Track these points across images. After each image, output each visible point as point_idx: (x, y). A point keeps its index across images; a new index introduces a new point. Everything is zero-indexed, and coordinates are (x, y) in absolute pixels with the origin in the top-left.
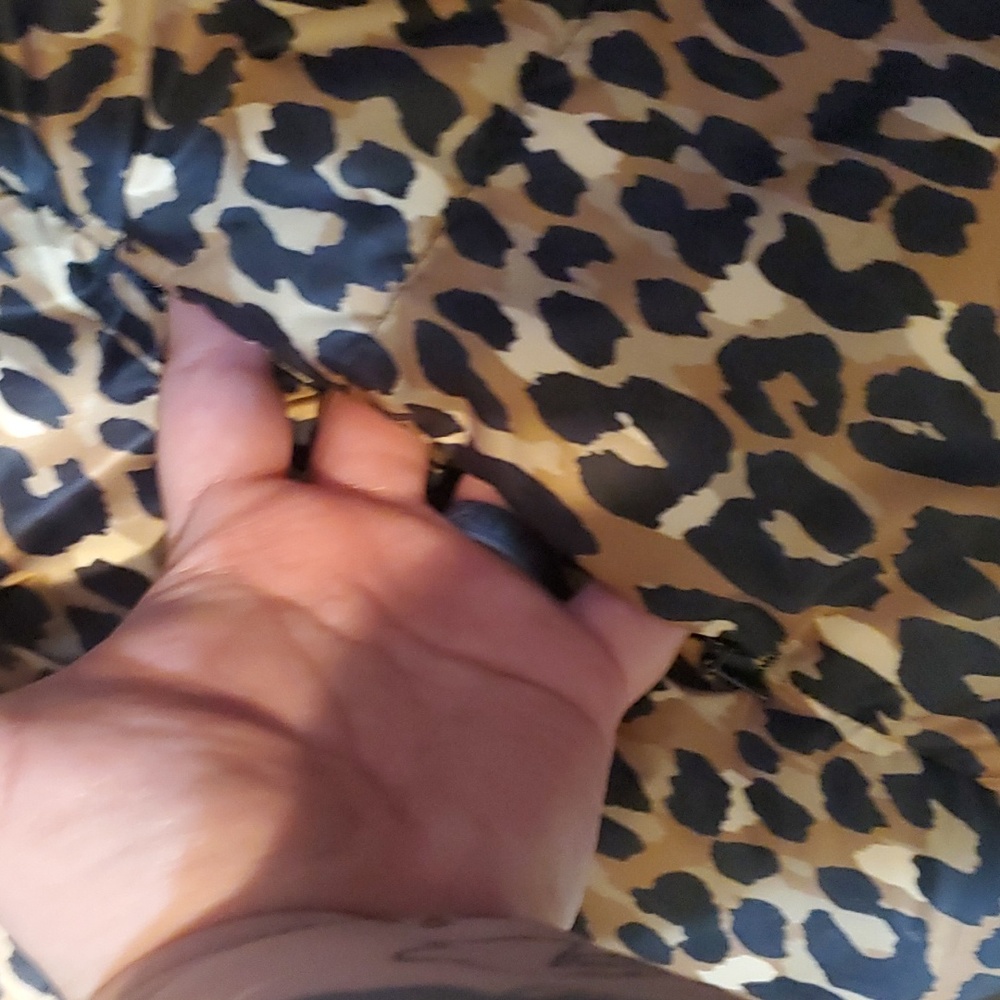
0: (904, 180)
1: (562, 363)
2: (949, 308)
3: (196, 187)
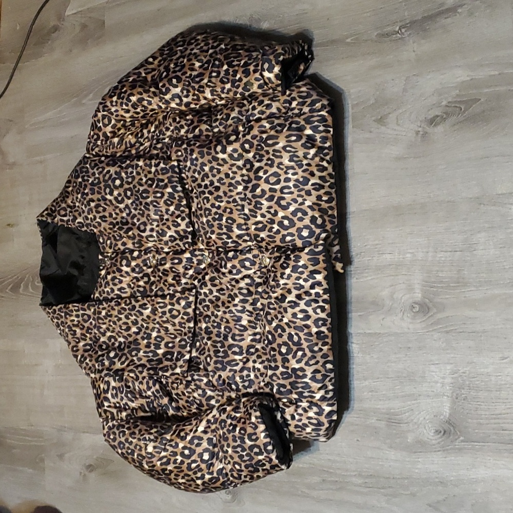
2: (280, 366)
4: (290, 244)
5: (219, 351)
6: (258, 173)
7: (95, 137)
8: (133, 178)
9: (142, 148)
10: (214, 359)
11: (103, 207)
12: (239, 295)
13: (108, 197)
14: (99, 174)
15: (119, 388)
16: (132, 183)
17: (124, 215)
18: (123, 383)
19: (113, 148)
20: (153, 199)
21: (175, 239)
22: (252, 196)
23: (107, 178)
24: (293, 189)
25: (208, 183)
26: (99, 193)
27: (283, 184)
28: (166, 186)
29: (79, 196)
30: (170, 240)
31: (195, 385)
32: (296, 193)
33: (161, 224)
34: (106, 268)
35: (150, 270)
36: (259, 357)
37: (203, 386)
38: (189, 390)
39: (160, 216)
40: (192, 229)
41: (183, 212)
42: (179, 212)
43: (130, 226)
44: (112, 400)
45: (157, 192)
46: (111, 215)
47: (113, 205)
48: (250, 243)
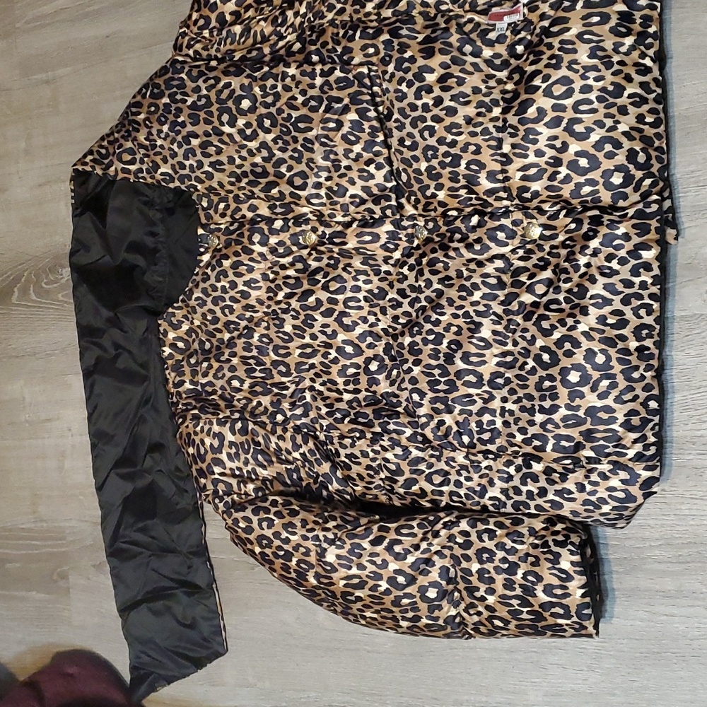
0: (548, 393)
1: (523, 437)
2: (563, 406)
3: (471, 437)
4: (589, 199)
5: (439, 382)
6: (532, 80)
7: (202, 22)
8: (277, 96)
9: (281, 44)
10: (430, 395)
11: (215, 146)
12: (481, 286)
13: (227, 129)
14: (208, 89)
15: (242, 444)
16: (273, 104)
17: (258, 160)
18: (249, 437)
19: (231, 43)
20: (321, 132)
21: (363, 202)
22: (519, 122)
23: (224, 96)
24: (596, 105)
25: (431, 102)
26: (207, 122)
27: (577, 96)
28: (346, 110)
29: (165, 128)
30: (352, 203)
31: (391, 439)
32: (602, 111)
33: (335, 175)
34: (211, 250)
35: (305, 252)
36: (512, 392)
37: (404, 442)
38: (377, 448)
39: (333, 161)
40: (394, 183)
41: (377, 154)
42: (371, 155)
43: (271, 178)
44: (229, 464)
45: (329, 120)
46: (231, 160)
47: (236, 142)
48: (506, 203)
